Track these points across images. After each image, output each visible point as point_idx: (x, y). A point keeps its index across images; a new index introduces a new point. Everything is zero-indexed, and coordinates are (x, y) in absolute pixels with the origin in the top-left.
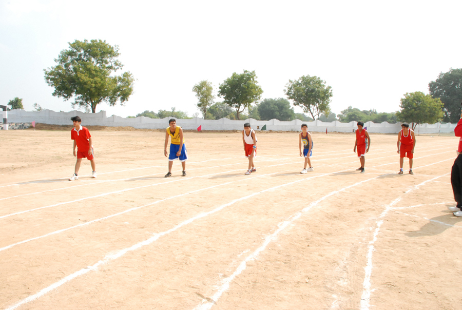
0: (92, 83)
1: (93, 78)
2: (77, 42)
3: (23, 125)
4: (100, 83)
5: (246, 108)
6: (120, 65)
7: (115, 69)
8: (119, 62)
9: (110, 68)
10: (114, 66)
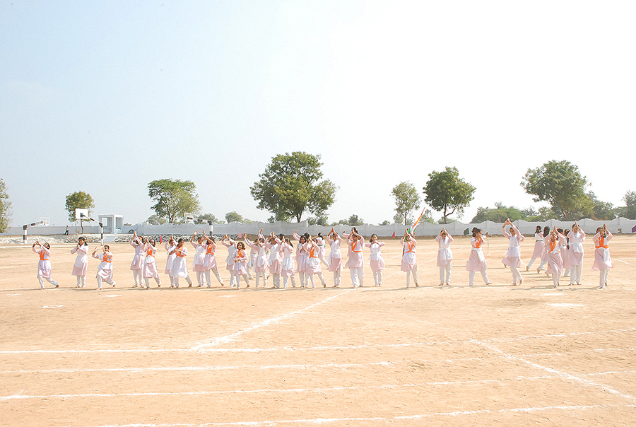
0: (285, 195)
2: (279, 156)
4: (292, 194)
5: (456, 210)
6: (321, 175)
7: (317, 179)
8: (319, 172)
9: (312, 177)
10: (315, 175)
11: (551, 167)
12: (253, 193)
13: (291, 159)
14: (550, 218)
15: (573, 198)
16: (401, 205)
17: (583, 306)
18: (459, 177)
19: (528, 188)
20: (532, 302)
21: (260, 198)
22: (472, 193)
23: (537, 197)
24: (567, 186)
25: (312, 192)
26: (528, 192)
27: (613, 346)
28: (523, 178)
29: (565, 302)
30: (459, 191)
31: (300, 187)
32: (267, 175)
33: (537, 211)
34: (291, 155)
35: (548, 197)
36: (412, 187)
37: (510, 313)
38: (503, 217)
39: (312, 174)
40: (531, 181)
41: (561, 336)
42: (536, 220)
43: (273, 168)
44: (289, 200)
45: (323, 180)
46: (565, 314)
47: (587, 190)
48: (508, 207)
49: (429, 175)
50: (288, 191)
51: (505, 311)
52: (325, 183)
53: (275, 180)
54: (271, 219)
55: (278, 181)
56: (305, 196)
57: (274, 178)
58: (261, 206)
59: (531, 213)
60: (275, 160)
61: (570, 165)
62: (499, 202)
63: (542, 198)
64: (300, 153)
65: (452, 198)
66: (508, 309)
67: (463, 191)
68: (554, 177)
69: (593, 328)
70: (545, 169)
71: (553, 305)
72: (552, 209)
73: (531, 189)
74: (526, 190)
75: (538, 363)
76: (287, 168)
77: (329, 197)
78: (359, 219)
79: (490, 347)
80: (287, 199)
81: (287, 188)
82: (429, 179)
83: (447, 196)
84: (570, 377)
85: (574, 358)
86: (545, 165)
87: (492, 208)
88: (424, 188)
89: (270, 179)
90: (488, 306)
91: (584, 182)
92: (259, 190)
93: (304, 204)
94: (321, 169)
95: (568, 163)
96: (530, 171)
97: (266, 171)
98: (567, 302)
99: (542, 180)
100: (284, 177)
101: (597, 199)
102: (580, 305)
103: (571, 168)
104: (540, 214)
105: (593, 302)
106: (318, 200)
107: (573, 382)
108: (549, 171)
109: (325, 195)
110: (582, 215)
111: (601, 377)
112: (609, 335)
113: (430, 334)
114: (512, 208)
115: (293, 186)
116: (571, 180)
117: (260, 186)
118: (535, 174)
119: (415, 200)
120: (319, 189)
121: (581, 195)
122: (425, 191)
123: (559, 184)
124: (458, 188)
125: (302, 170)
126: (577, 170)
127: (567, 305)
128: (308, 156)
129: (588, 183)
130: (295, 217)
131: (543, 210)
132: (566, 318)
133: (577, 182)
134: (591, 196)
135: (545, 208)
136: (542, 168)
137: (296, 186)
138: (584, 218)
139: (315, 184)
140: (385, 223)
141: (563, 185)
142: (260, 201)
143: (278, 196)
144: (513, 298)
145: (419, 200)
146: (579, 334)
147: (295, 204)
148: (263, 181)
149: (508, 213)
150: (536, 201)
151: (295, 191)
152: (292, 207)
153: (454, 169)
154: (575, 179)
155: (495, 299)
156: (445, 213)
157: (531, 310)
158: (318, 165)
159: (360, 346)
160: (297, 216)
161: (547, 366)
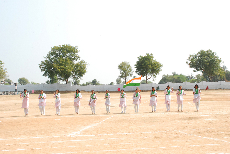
0: (59, 69)
1: (60, 66)
2: (55, 47)
3: (31, 92)
4: (63, 68)
5: (152, 76)
6: (78, 57)
7: (77, 60)
8: (78, 56)
9: (74, 59)
10: (76, 57)
11: (202, 54)
12: (40, 67)
13: (62, 49)
14: (202, 80)
15: (214, 70)
16: (123, 74)
17: (217, 119)
18: (154, 59)
19: (190, 65)
20: (196, 118)
21: (44, 70)
22: (160, 67)
23: (195, 69)
24: (211, 63)
25: (74, 67)
26: (190, 67)
27: (228, 131)
28: (187, 60)
29: (210, 118)
30: (154, 66)
31: (68, 64)
32: (48, 57)
33: (195, 77)
34: (62, 47)
35: (201, 69)
36: (129, 64)
37: (187, 122)
38: (176, 80)
39: (74, 57)
40: (192, 61)
41: (208, 129)
42: (194, 81)
43: (52, 54)
44: (61, 71)
45: (80, 60)
46: (210, 122)
47: (221, 65)
48: (179, 74)
49: (138, 58)
50: (61, 66)
51: (185, 121)
52: (82, 62)
53: (53, 60)
54: (48, 82)
55: (55, 61)
56: (70, 69)
57: (52, 59)
58: (45, 75)
59: (191, 77)
60: (53, 49)
61: (212, 52)
62: (174, 72)
63: (198, 70)
64: (67, 45)
65: (150, 70)
66: (186, 121)
67: (156, 67)
68: (204, 59)
69: (221, 126)
70: (199, 55)
71: (205, 119)
72: (203, 75)
73: (192, 65)
74: (189, 66)
75: (200, 136)
76: (60, 53)
77: (84, 70)
78: (97, 81)
79: (182, 132)
80: (60, 71)
81: (60, 65)
82: (138, 60)
83: (147, 69)
84: (212, 139)
85: (213, 135)
86: (199, 53)
87: (170, 75)
88: (135, 65)
89: (51, 60)
90: (178, 120)
91: (220, 61)
92: (44, 66)
93: (70, 73)
94: (78, 54)
95: (211, 51)
96: (191, 56)
97: (48, 55)
98: (211, 118)
99: (197, 60)
100: (58, 59)
101: (227, 70)
102: (216, 119)
103: (213, 54)
104: (197, 78)
105: (222, 118)
106: (78, 71)
107: (213, 140)
108: (201, 56)
109: (81, 68)
110: (219, 78)
111: (222, 138)
112: (227, 129)
113: (158, 129)
114: (181, 75)
115: (64, 63)
116: (213, 60)
117: (44, 64)
118: (193, 57)
119: (130, 71)
120: (78, 65)
121: (218, 68)
122: (135, 66)
123: (207, 62)
124: (153, 65)
125: (68, 55)
126: (216, 55)
127: (211, 119)
128: (71, 47)
129: (222, 62)
130: (65, 81)
131: (198, 76)
132: (210, 123)
133: (216, 61)
134: (224, 68)
135: (199, 75)
136: (197, 54)
137: (65, 63)
138: (220, 80)
139: (75, 62)
140: (111, 84)
141: (209, 63)
142: (44, 72)
143: (55, 69)
144: (188, 117)
145: (132, 71)
146: (215, 128)
147: (65, 74)
148: (46, 61)
149: (179, 78)
150: (194, 71)
151: (65, 66)
152: (63, 75)
153: (151, 54)
154: (215, 59)
155: (180, 118)
156: (146, 78)
157: (196, 121)
158: (77, 52)
159: (133, 133)
160: (66, 80)
161: (204, 137)
